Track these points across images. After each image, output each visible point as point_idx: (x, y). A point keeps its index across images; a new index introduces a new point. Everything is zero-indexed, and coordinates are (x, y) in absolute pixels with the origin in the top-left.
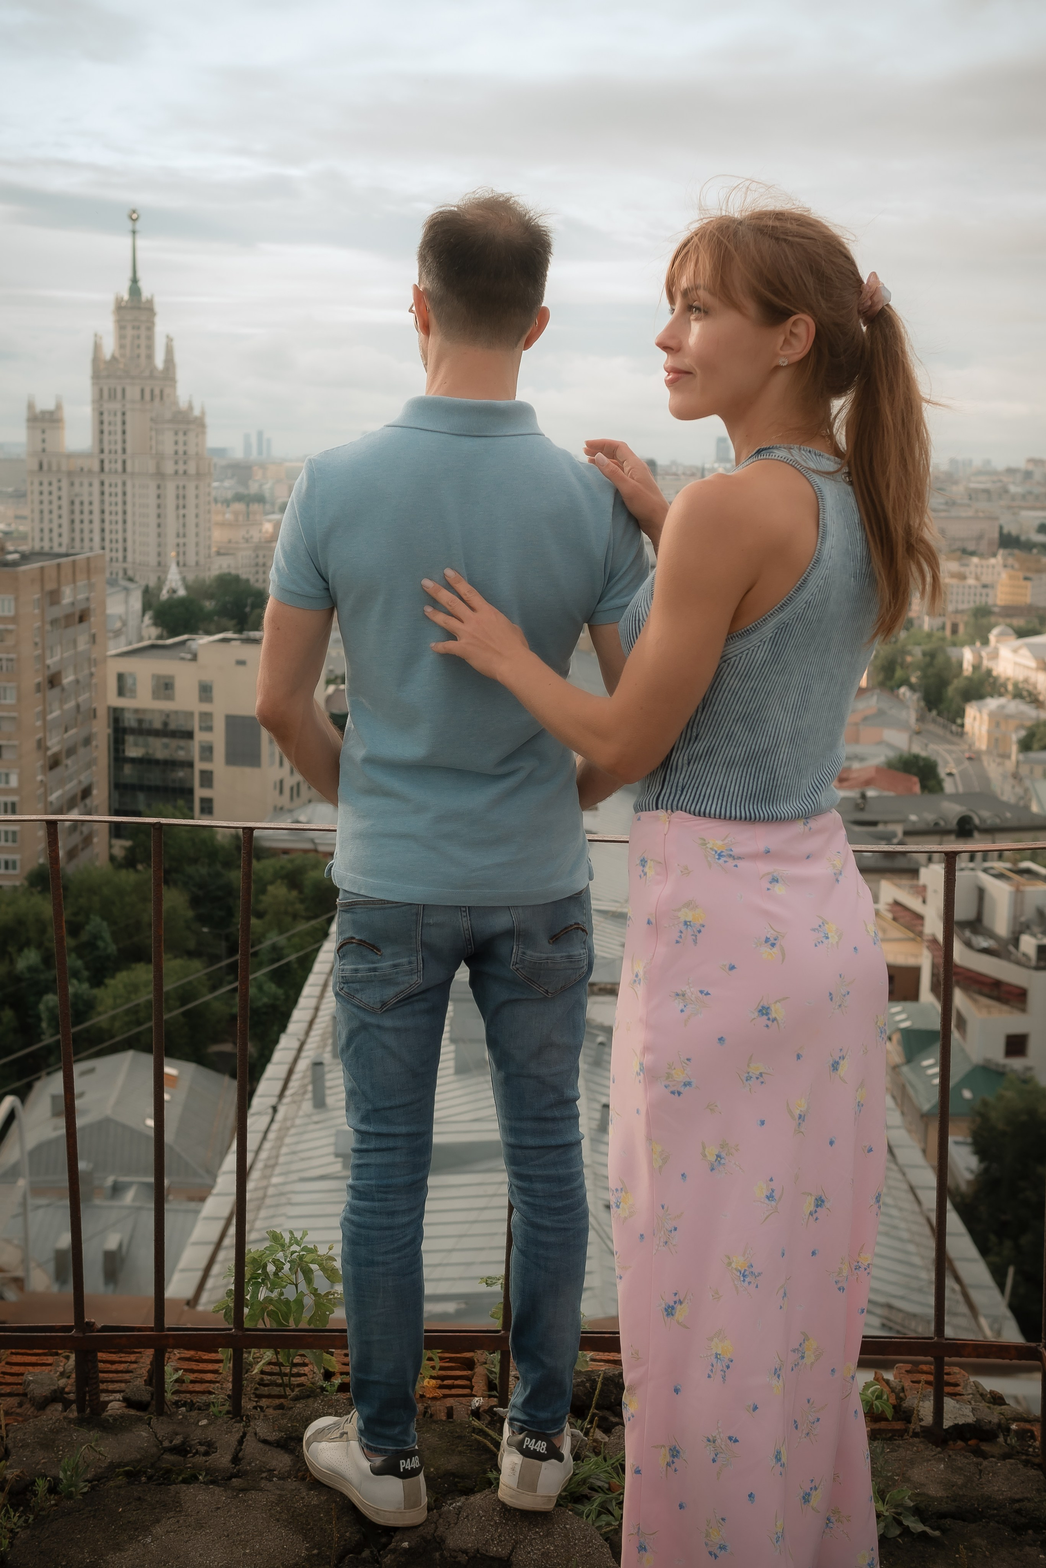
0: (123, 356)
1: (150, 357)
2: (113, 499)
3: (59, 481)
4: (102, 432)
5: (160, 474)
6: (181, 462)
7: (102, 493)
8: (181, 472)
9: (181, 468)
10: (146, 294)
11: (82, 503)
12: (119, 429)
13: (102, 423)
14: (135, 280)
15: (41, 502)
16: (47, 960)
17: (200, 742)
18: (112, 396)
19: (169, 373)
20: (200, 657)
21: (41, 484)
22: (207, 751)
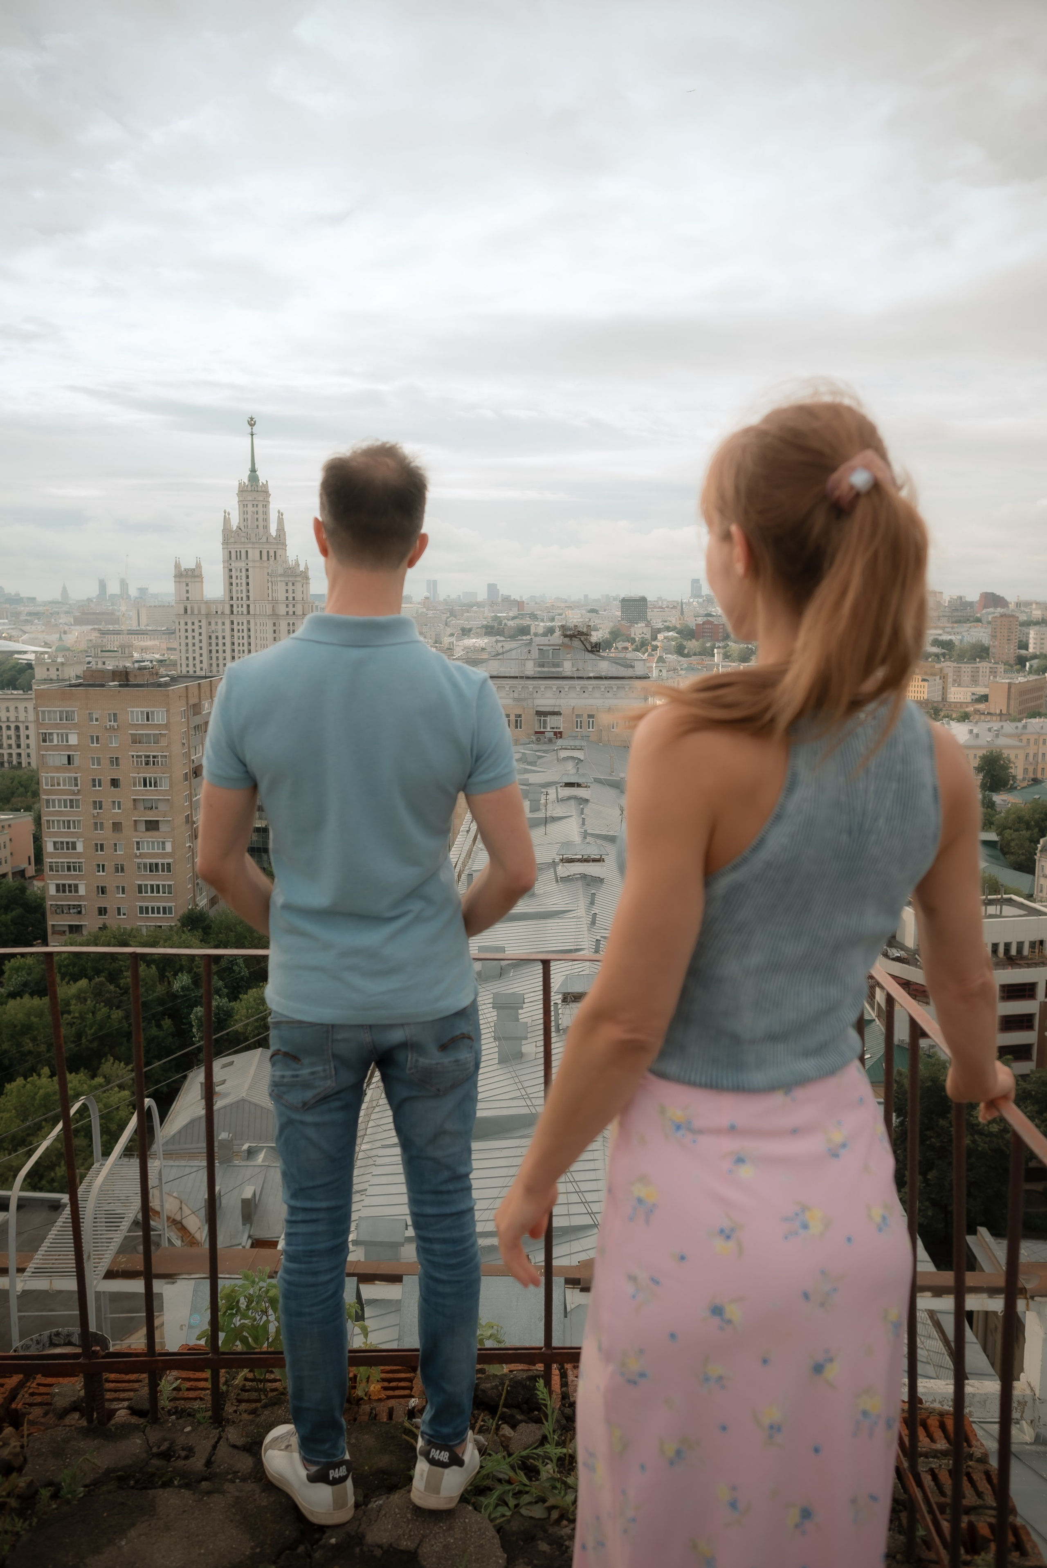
0: (246, 527)
1: (266, 527)
2: (241, 634)
3: (200, 621)
4: (231, 584)
5: (275, 615)
6: (291, 606)
7: (233, 630)
8: (291, 613)
9: (291, 610)
10: (262, 480)
11: (217, 638)
12: (244, 582)
13: (231, 577)
14: (253, 470)
15: (187, 637)
18: (238, 556)
19: (281, 539)
21: (186, 624)
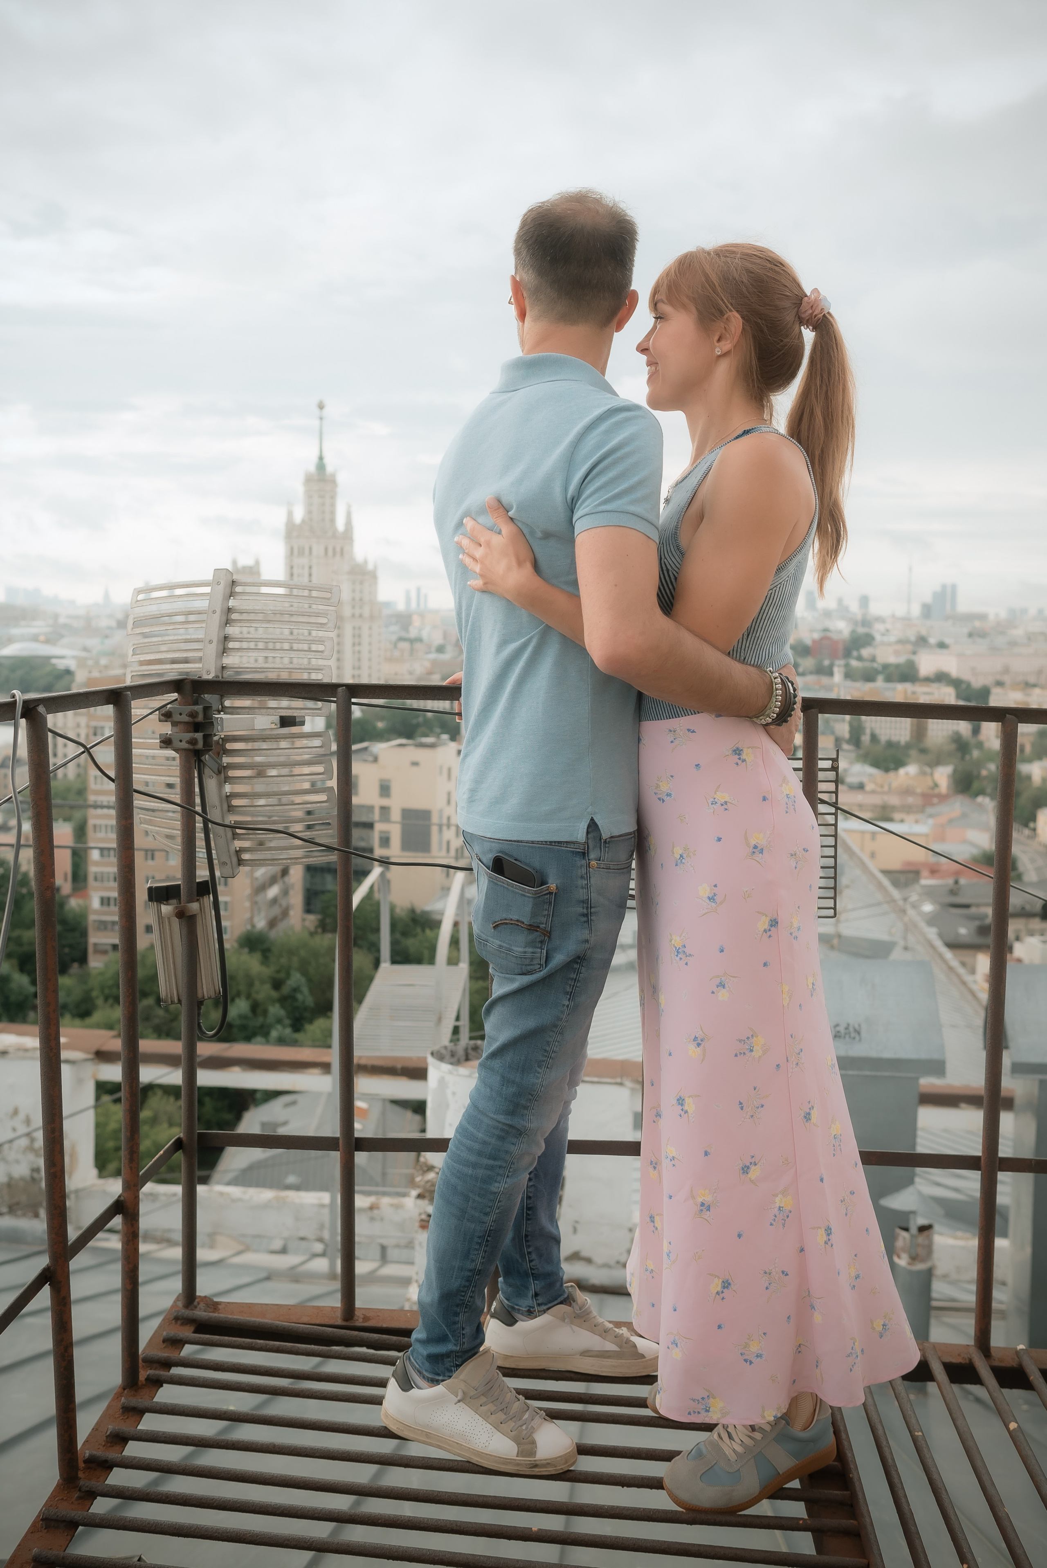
0: (311, 520)
1: (333, 521)
6: (357, 607)
8: (357, 615)
9: (357, 612)
10: (330, 469)
14: (321, 458)
16: (255, 1007)
17: (381, 832)
18: (301, 552)
19: (348, 535)
20: (381, 759)
22: (385, 841)
